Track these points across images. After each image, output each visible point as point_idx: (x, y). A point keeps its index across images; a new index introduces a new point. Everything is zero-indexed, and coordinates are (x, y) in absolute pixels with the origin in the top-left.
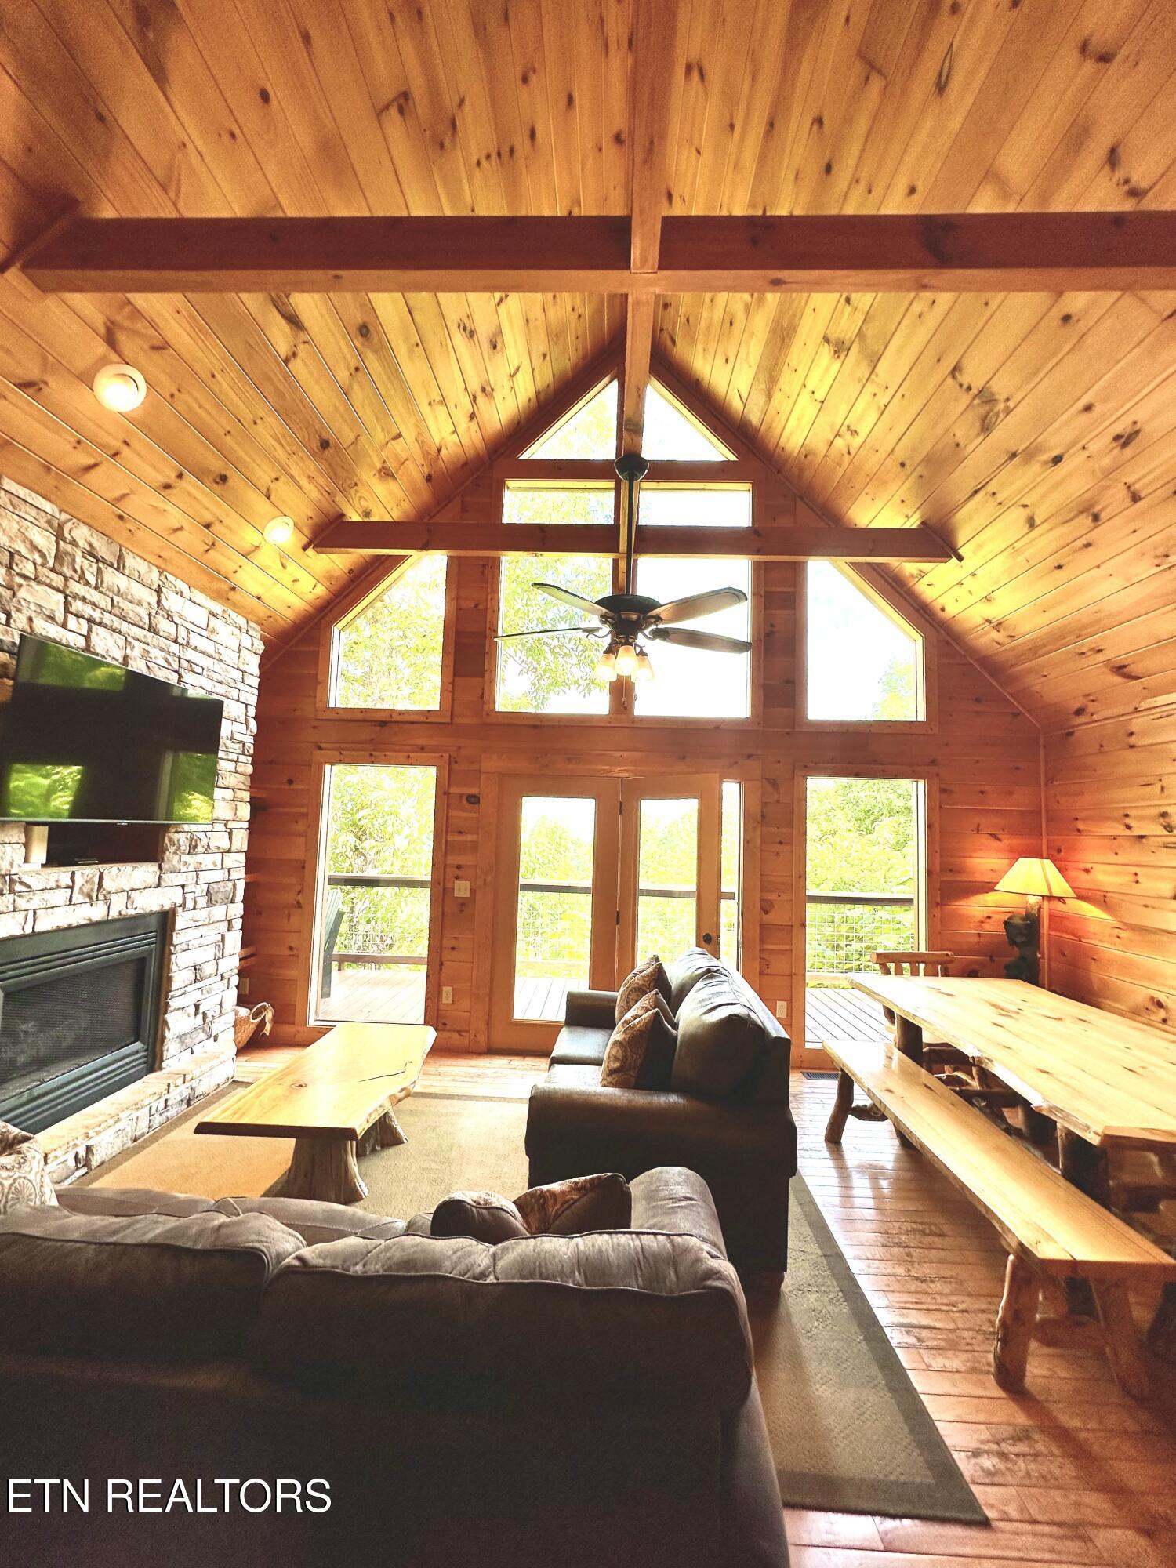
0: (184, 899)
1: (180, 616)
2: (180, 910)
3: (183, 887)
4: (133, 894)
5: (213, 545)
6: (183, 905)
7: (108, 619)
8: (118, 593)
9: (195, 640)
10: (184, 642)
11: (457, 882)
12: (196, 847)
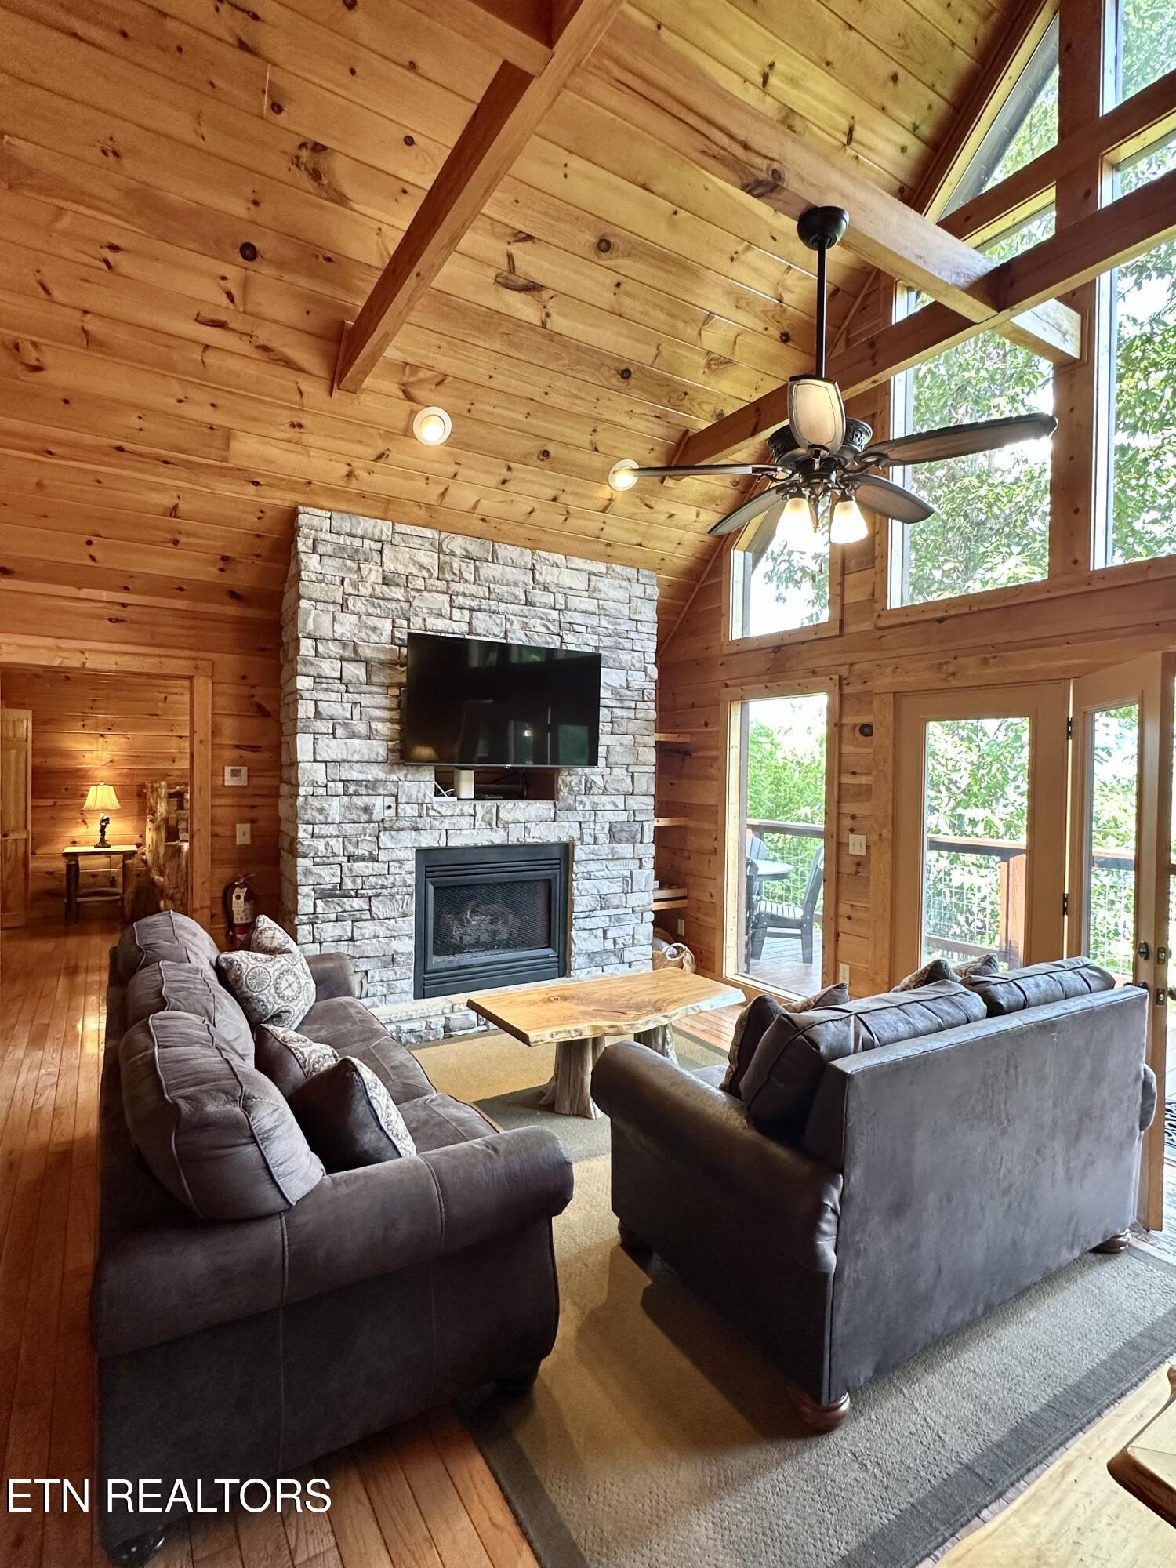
0: (582, 834)
1: (557, 585)
2: (578, 843)
3: (580, 823)
4: (529, 825)
5: (568, 512)
6: (581, 839)
7: (485, 604)
8: (495, 582)
9: (575, 602)
10: (563, 607)
11: (851, 836)
12: (591, 788)
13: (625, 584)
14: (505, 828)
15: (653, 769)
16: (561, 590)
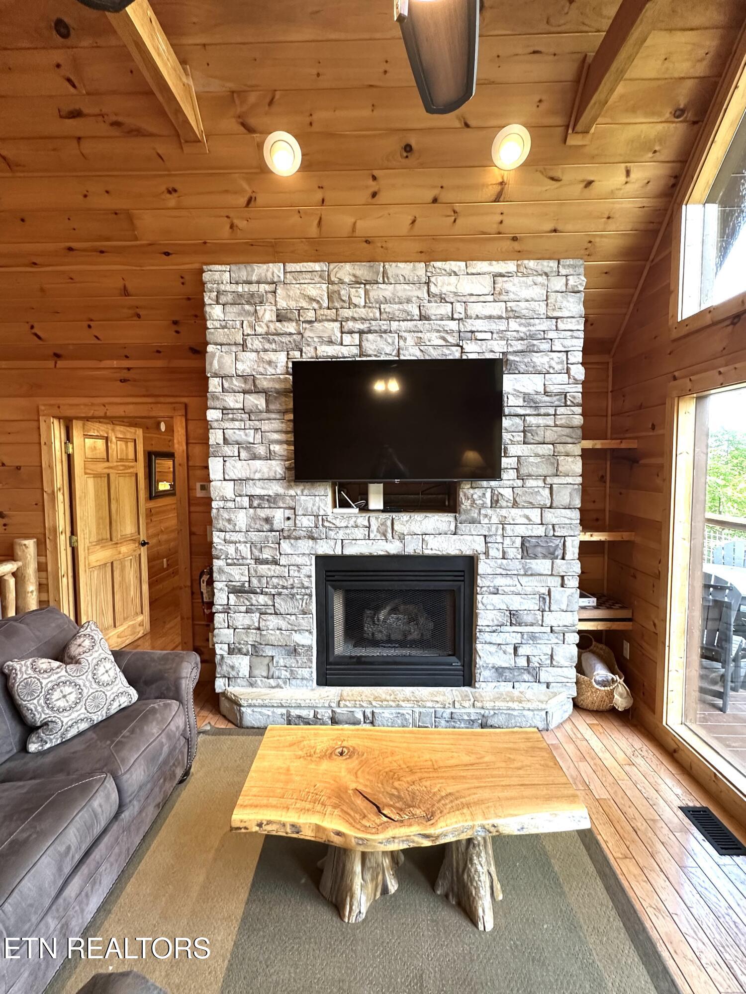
0: (487, 548)
1: (456, 294)
2: (482, 557)
3: (485, 536)
4: (426, 538)
5: (455, 212)
6: (486, 553)
7: (375, 325)
8: (386, 301)
9: (476, 309)
10: (463, 316)
13: (541, 279)
14: (402, 538)
15: (579, 480)
16: (459, 299)
